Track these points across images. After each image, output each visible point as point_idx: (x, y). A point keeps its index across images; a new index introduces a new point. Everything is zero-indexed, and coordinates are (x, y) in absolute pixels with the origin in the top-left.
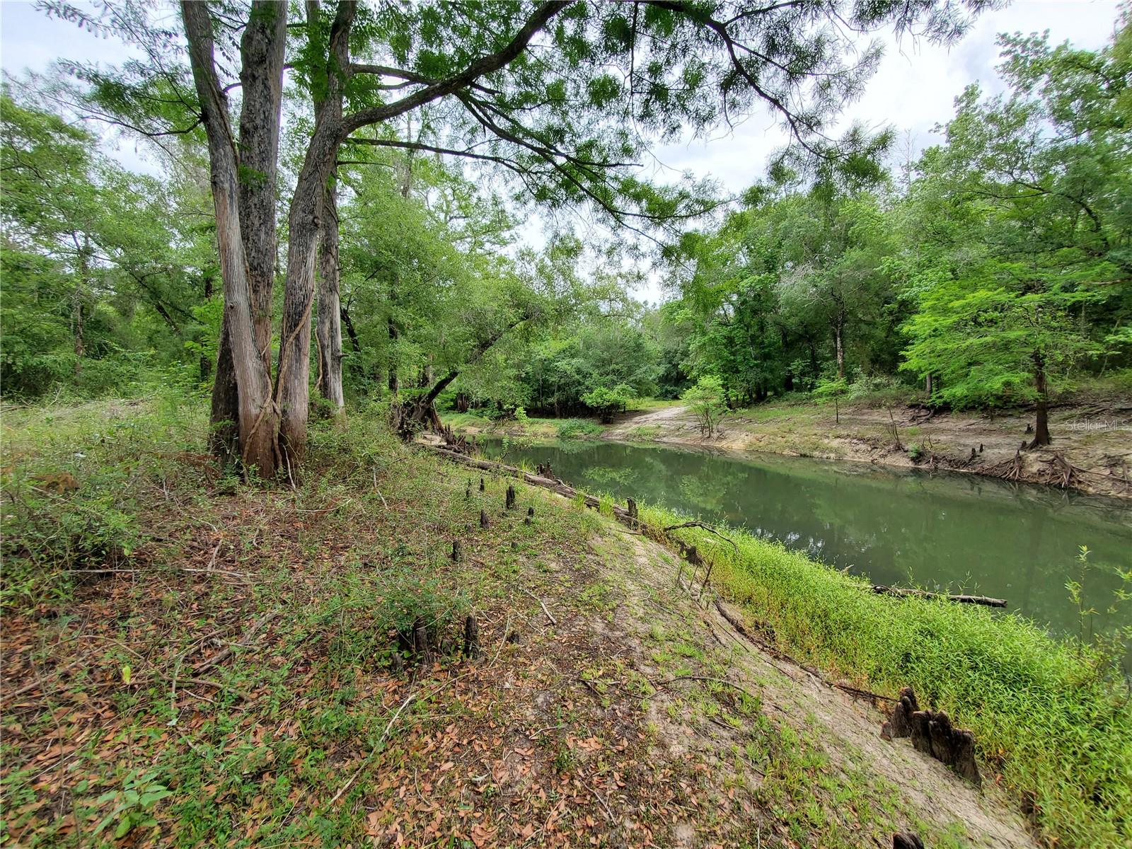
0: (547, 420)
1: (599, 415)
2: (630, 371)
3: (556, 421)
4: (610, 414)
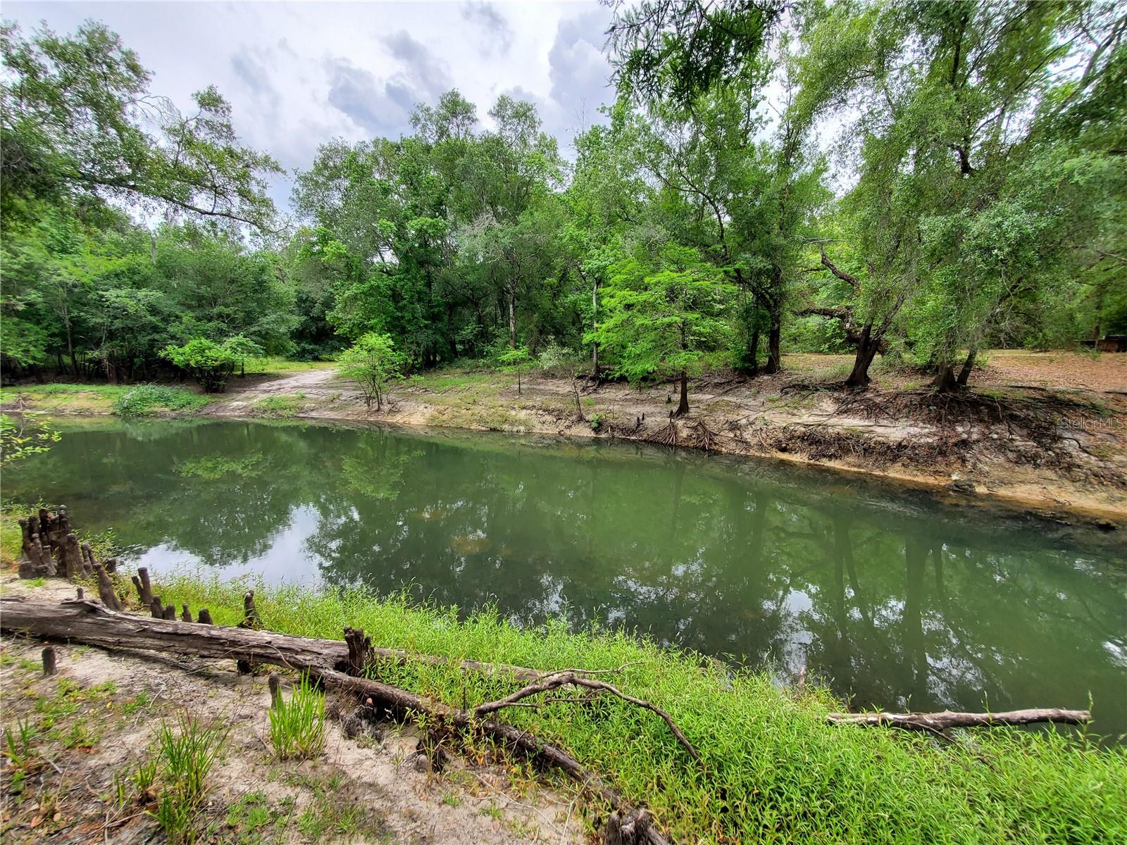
0: (87, 388)
1: (198, 380)
2: (249, 319)
3: (108, 388)
4: (218, 381)
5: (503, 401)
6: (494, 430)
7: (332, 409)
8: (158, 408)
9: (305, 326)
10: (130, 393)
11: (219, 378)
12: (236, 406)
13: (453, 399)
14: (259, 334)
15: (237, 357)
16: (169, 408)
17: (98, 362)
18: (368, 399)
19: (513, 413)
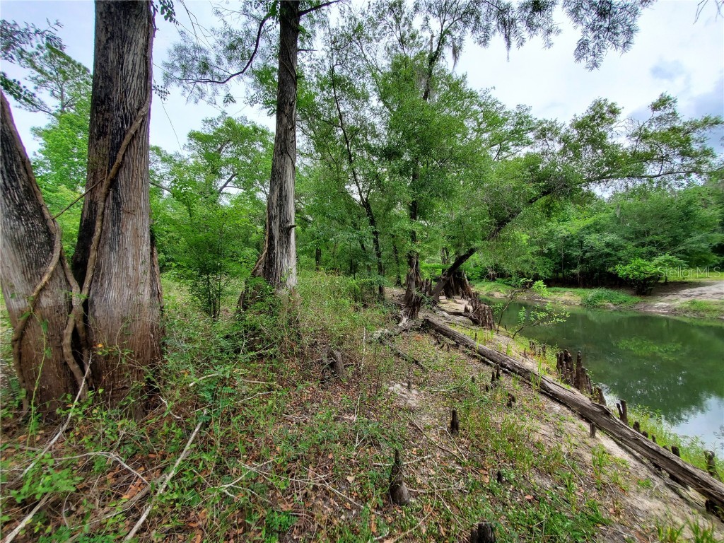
0: (569, 290)
1: (632, 287)
10: (591, 293)
11: (648, 285)
12: (660, 305)
14: (684, 252)
16: (612, 303)
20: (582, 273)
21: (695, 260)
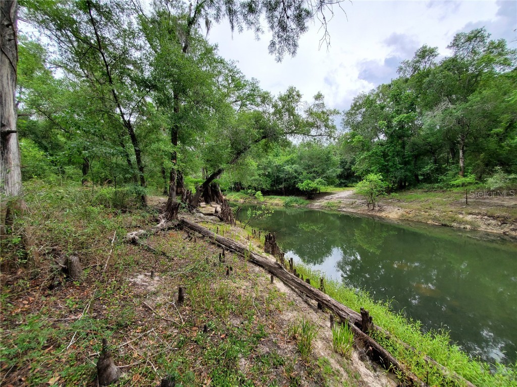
0: (278, 197)
1: (306, 195)
2: (323, 172)
3: (283, 197)
4: (312, 195)
5: (453, 209)
6: (445, 225)
7: (351, 208)
8: (294, 204)
9: (343, 173)
10: (288, 199)
11: (312, 194)
12: (318, 204)
13: (416, 206)
14: (326, 177)
15: (318, 186)
16: (297, 204)
17: (281, 189)
18: (368, 205)
19: (461, 216)
20: (285, 187)
21: (330, 182)
